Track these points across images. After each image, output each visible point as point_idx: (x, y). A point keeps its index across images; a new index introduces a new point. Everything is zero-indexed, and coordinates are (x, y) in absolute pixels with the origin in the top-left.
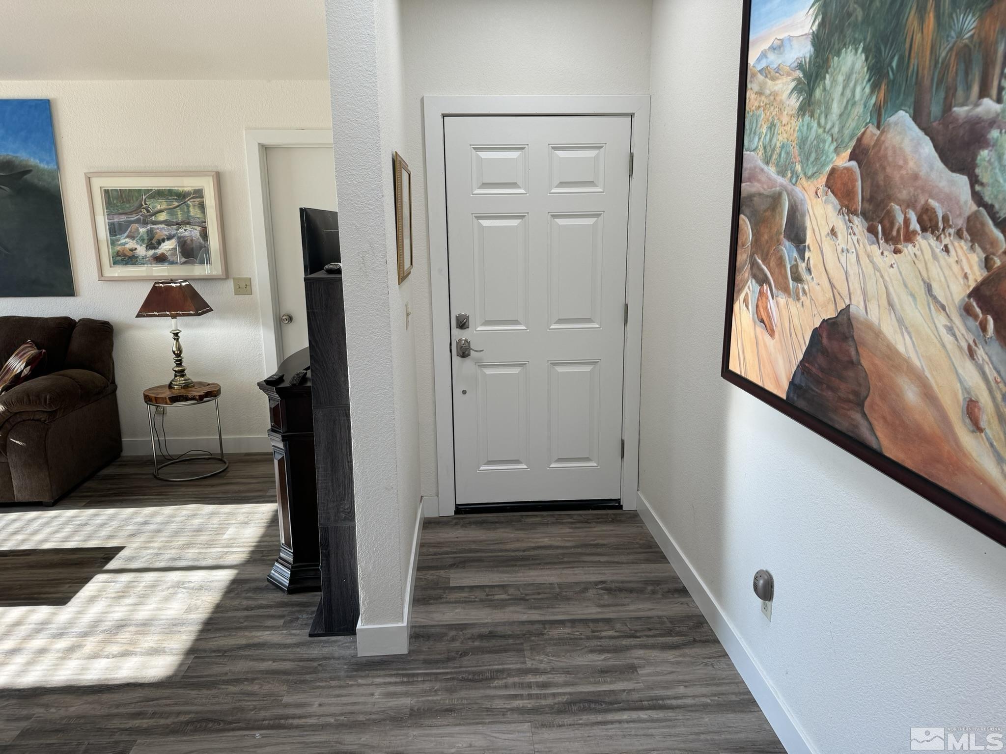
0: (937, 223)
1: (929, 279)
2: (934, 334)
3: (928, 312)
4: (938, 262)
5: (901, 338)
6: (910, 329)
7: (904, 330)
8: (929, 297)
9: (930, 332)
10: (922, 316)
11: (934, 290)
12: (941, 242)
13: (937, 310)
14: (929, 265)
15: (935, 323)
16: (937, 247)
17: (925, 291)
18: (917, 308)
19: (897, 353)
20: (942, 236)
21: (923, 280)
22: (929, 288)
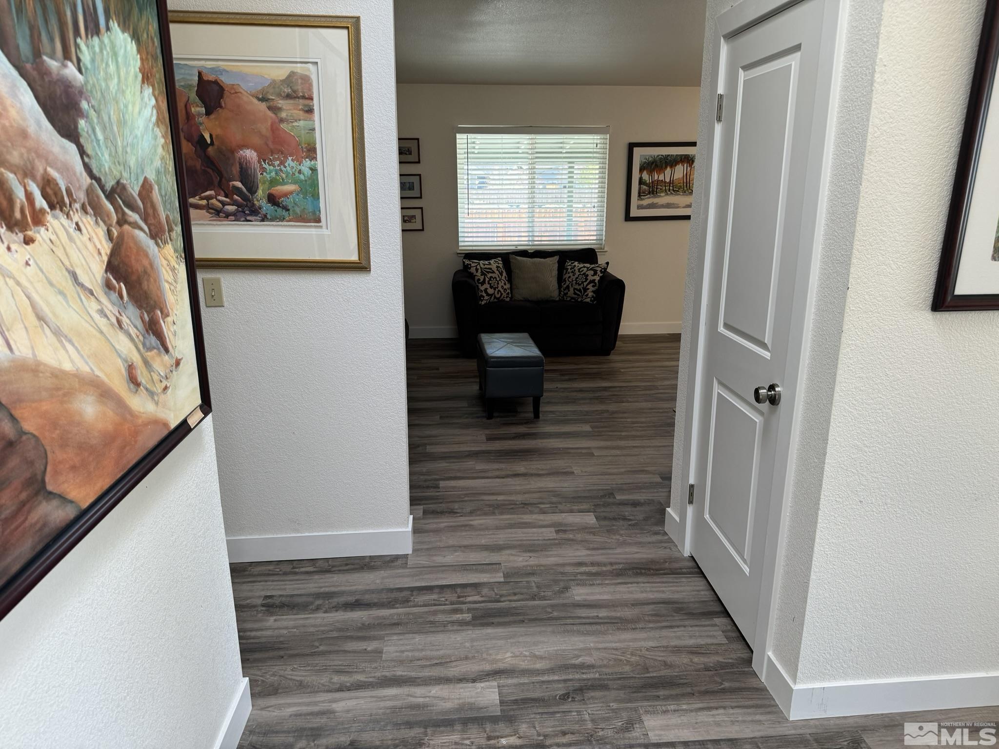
0: (63, 197)
1: (72, 266)
2: (92, 326)
3: (81, 304)
4: (75, 243)
5: (64, 352)
6: (70, 336)
7: (64, 341)
8: (77, 286)
9: (87, 326)
10: (78, 313)
11: (79, 277)
12: (72, 220)
13: (88, 298)
14: (67, 248)
15: (89, 313)
16: (69, 226)
17: (72, 281)
18: (70, 306)
19: (64, 373)
20: (71, 213)
21: (67, 269)
22: (74, 276)
